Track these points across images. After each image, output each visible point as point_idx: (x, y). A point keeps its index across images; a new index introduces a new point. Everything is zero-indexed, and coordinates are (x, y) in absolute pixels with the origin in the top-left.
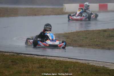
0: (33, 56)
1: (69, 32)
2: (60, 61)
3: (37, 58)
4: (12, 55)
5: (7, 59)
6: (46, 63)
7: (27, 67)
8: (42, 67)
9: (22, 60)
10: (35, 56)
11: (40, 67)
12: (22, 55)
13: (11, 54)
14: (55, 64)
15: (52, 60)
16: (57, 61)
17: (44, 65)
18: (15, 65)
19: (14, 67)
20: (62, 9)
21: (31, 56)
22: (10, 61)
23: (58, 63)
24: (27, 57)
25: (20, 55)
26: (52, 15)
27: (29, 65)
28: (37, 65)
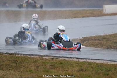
0: (73, 59)
1: (110, 34)
2: (100, 63)
3: (77, 61)
4: (51, 59)
5: (46, 63)
6: (86, 66)
7: (67, 71)
8: (82, 70)
9: (61, 63)
10: (74, 59)
11: (80, 71)
12: (62, 58)
13: (50, 57)
14: (96, 67)
15: (92, 63)
16: (97, 64)
17: (84, 68)
18: (55, 68)
19: (54, 71)
20: (102, 10)
21: (71, 59)
22: (49, 64)
23: (98, 66)
24: (66, 60)
25: (59, 58)
26: (92, 17)
27: (68, 68)
28: (77, 69)
